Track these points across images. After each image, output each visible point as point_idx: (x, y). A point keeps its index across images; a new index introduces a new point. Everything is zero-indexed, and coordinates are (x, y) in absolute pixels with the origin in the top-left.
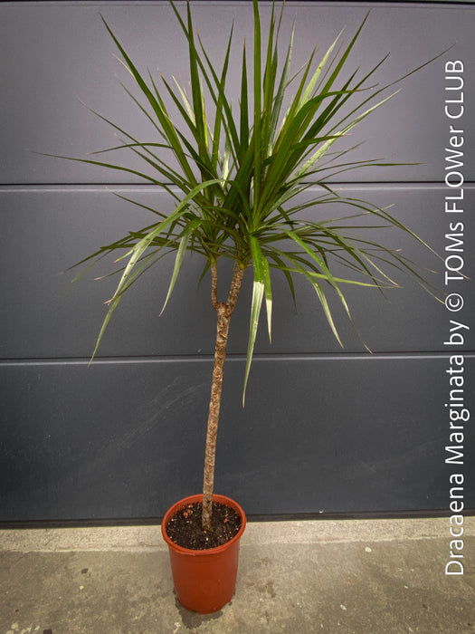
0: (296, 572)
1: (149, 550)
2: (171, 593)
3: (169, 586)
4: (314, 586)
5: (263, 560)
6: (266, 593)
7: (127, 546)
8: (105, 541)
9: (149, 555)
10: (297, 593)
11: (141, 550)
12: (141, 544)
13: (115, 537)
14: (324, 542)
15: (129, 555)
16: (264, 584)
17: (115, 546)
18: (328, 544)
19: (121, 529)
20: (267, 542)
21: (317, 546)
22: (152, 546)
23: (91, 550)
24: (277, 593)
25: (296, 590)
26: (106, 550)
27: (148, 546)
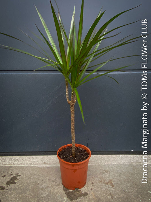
0: (123, 176)
1: (48, 166)
2: (61, 184)
3: (59, 181)
4: (133, 183)
5: (106, 171)
6: (109, 185)
7: (37, 164)
8: (26, 162)
9: (48, 168)
10: (125, 185)
11: (44, 166)
12: (45, 163)
13: (32, 160)
14: (135, 164)
15: (39, 168)
16: (107, 181)
17: (31, 164)
18: (137, 165)
19: (34, 157)
20: (106, 163)
21: (132, 166)
22: (50, 164)
23: (20, 165)
24: (115, 185)
25: (124, 184)
26: (27, 165)
27: (48, 164)
